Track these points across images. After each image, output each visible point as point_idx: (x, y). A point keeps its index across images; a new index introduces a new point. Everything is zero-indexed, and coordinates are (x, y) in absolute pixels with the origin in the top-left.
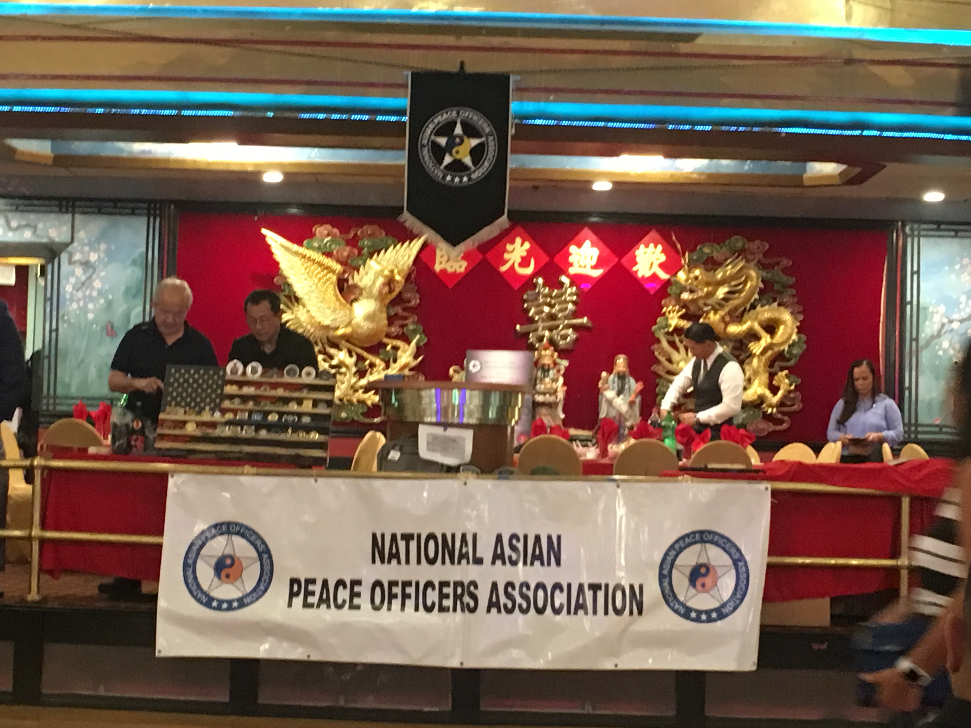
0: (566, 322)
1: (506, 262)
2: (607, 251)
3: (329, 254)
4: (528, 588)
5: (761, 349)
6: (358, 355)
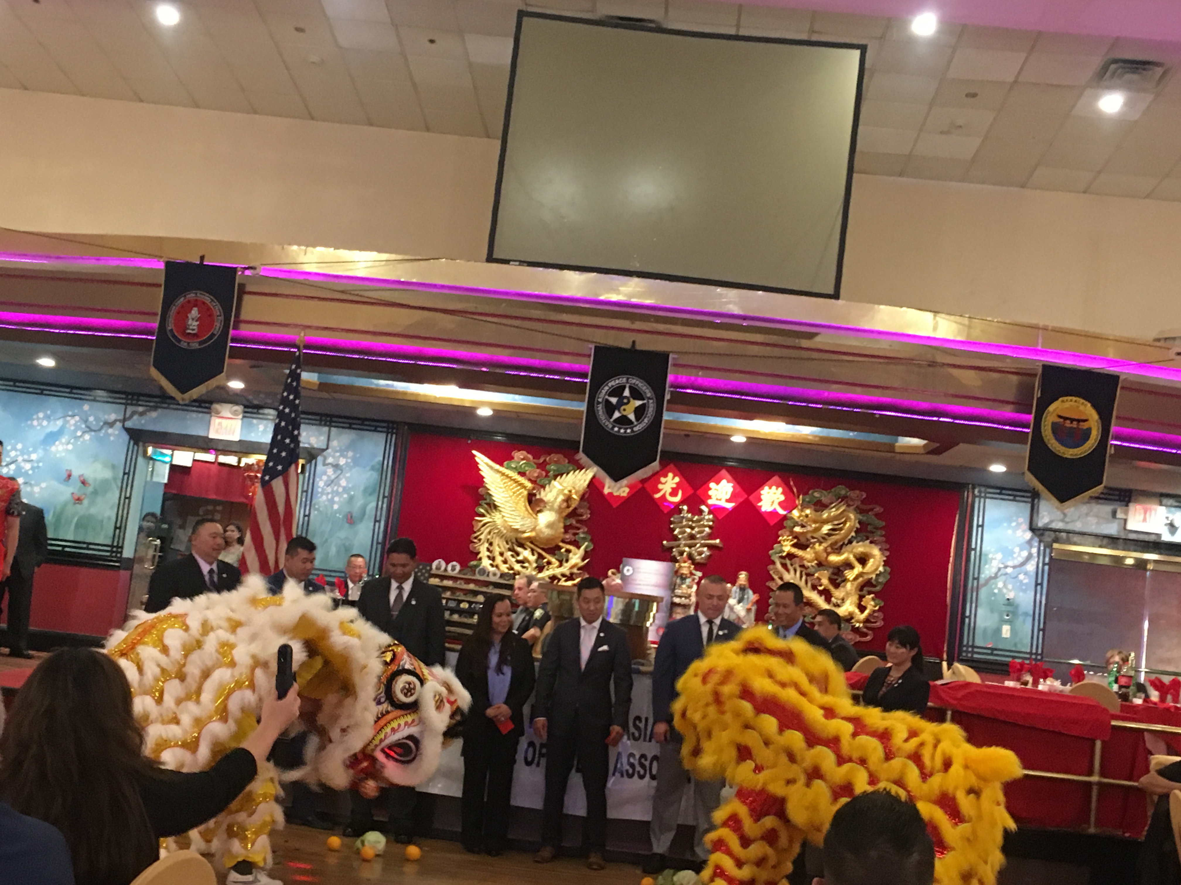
0: (703, 542)
1: (659, 491)
2: (739, 489)
3: (522, 474)
4: (646, 759)
5: (854, 576)
6: (539, 554)
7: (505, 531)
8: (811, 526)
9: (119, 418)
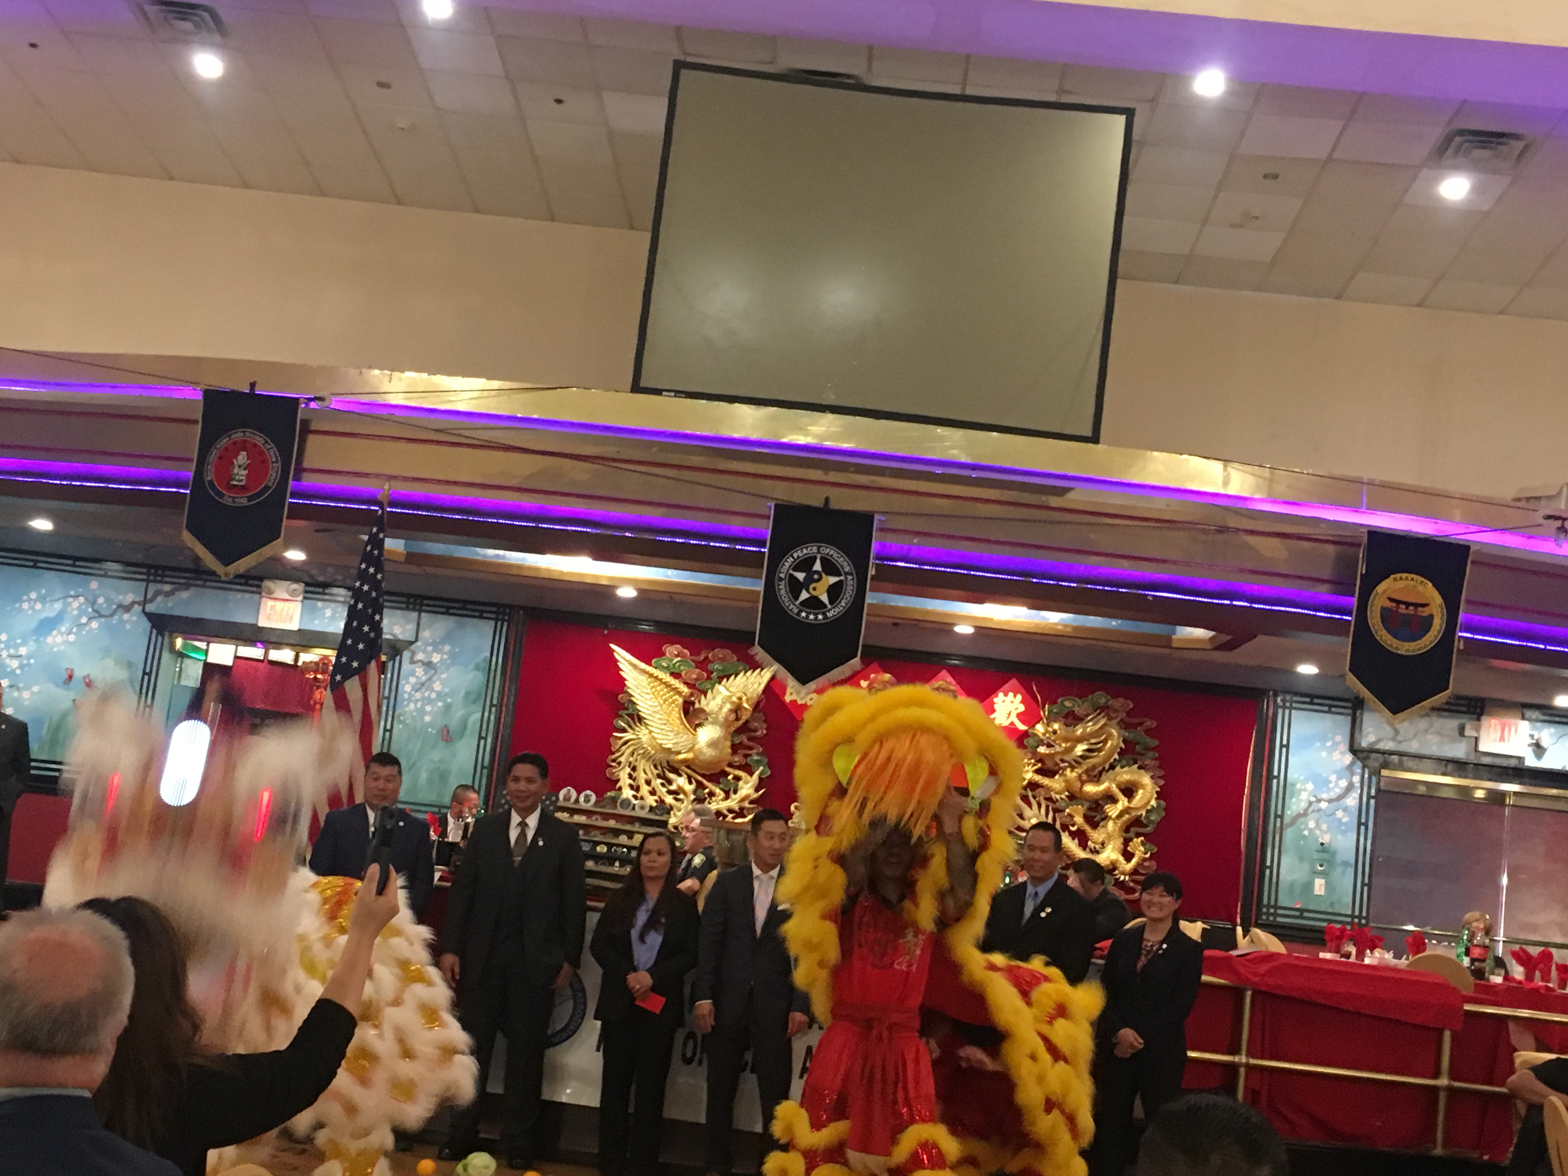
5: (1117, 812)
6: (698, 782)
7: (653, 752)
8: (1060, 746)
9: (138, 600)
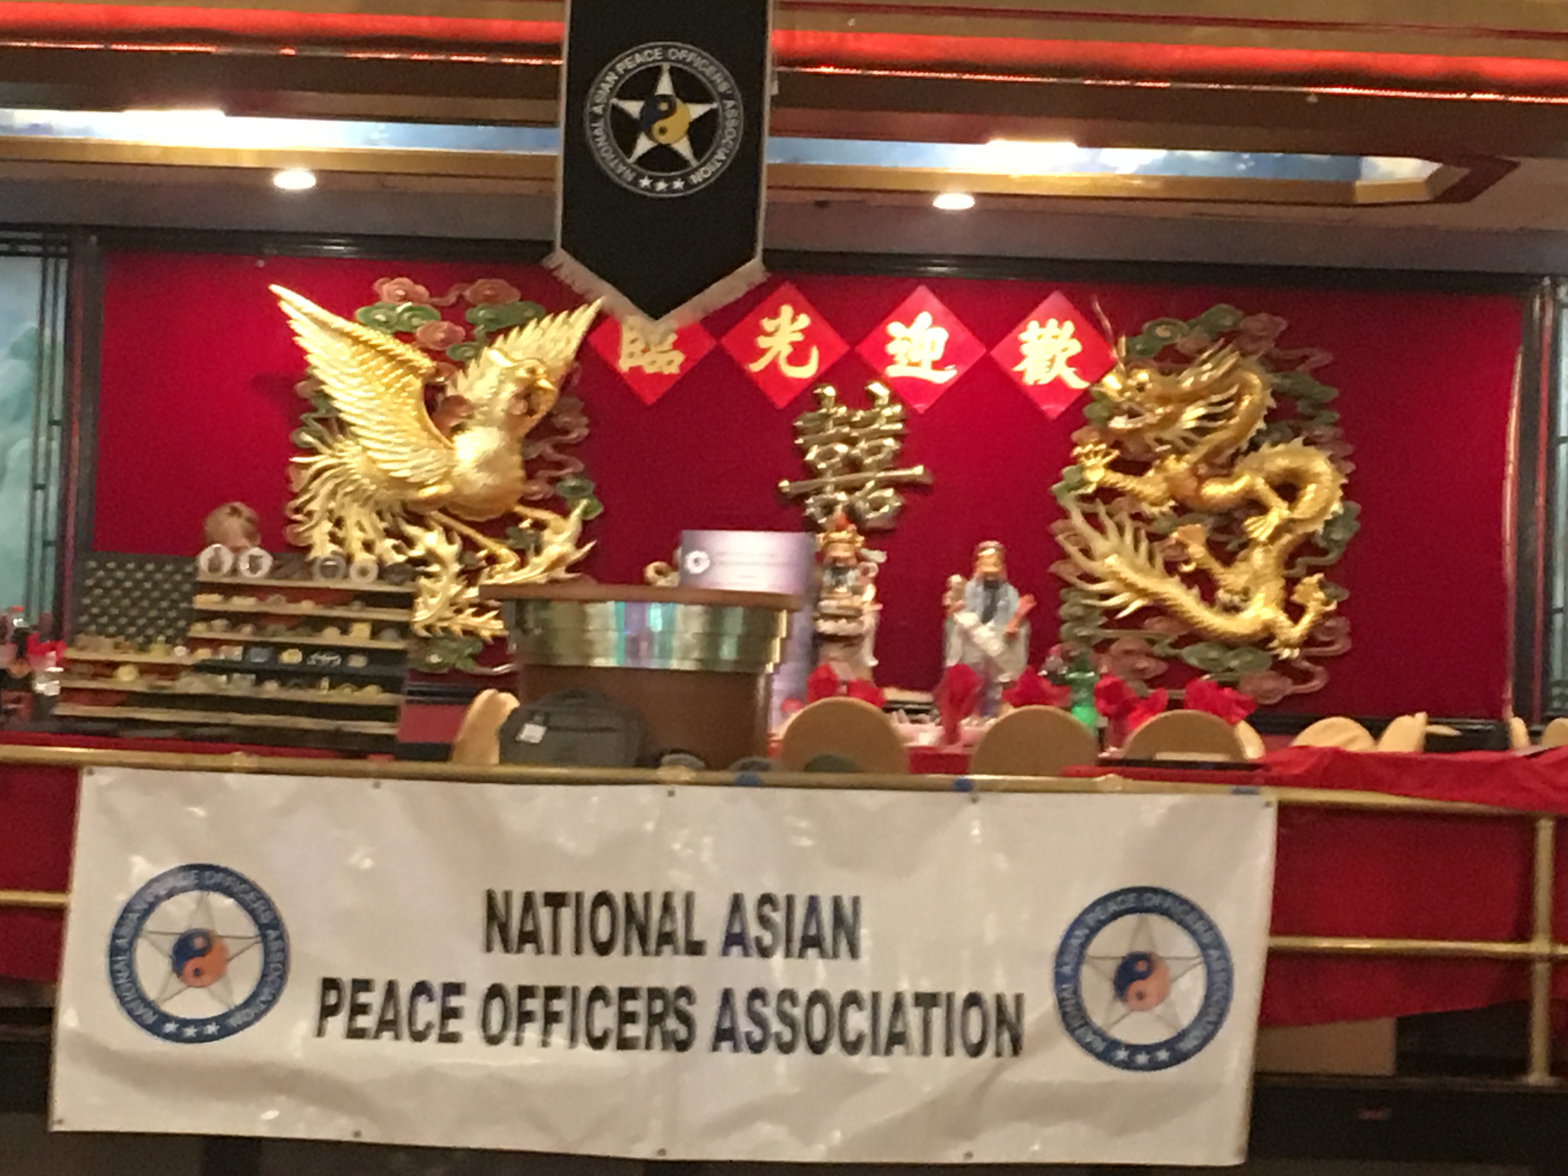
0: (882, 474)
1: (763, 352)
2: (964, 335)
3: (405, 337)
4: (794, 1002)
5: (1269, 531)
6: (466, 540)
7: (373, 487)
8: (1151, 411)
